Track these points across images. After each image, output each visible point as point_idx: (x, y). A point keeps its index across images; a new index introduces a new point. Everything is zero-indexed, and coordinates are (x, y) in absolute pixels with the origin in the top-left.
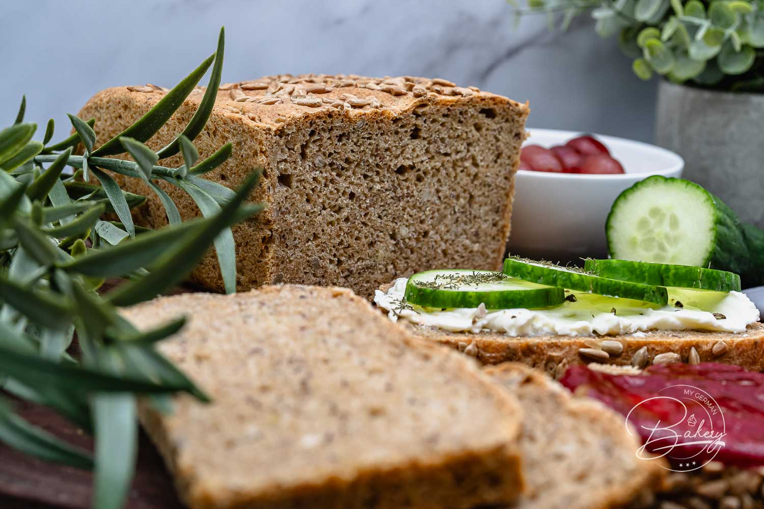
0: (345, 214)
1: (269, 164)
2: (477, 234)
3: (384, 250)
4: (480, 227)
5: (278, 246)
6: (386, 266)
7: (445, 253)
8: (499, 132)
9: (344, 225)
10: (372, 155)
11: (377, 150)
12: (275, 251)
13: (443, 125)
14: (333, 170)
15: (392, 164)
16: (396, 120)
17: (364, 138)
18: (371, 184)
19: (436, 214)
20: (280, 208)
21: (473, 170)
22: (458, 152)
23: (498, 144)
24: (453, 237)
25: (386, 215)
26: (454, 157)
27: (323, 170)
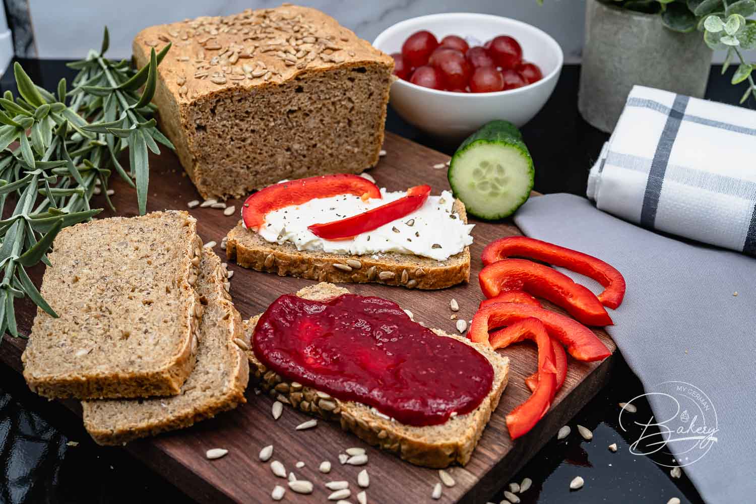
0: (249, 141)
1: (187, 122)
2: (356, 142)
3: (282, 158)
4: (359, 138)
5: (201, 164)
6: (285, 167)
7: (331, 155)
8: (370, 81)
9: (250, 148)
10: (265, 107)
11: (268, 104)
12: (199, 167)
13: (321, 82)
14: (236, 119)
15: (282, 110)
16: (281, 86)
17: (258, 98)
18: (267, 123)
19: (322, 134)
20: (199, 145)
21: (350, 105)
22: (335, 96)
23: (370, 87)
24: (337, 146)
25: (281, 139)
26: (332, 100)
27: (229, 120)
